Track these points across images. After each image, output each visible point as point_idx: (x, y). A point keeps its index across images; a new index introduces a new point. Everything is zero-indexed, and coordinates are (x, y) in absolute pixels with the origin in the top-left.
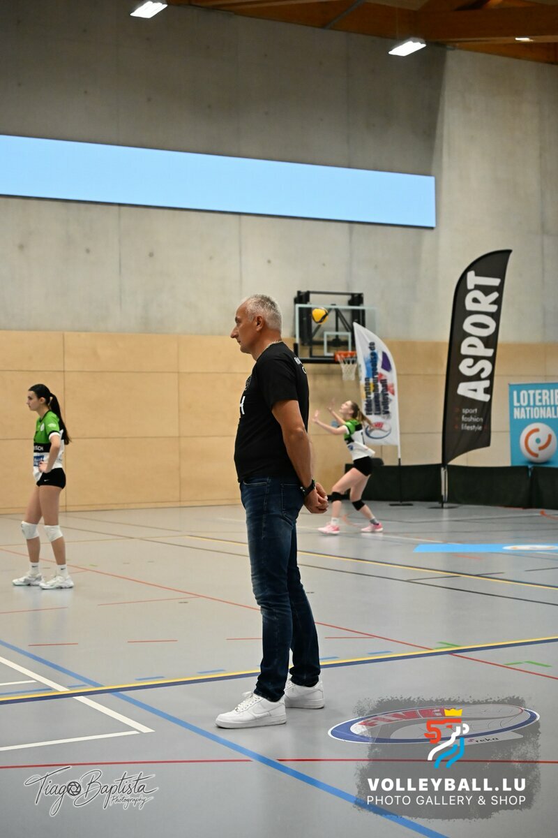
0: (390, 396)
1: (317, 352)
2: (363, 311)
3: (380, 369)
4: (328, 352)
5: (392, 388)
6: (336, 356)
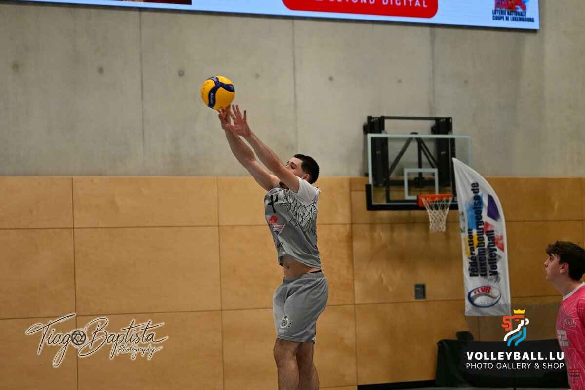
0: (498, 252)
1: (395, 195)
2: (453, 140)
3: (485, 218)
4: (409, 195)
5: (501, 242)
6: (421, 200)
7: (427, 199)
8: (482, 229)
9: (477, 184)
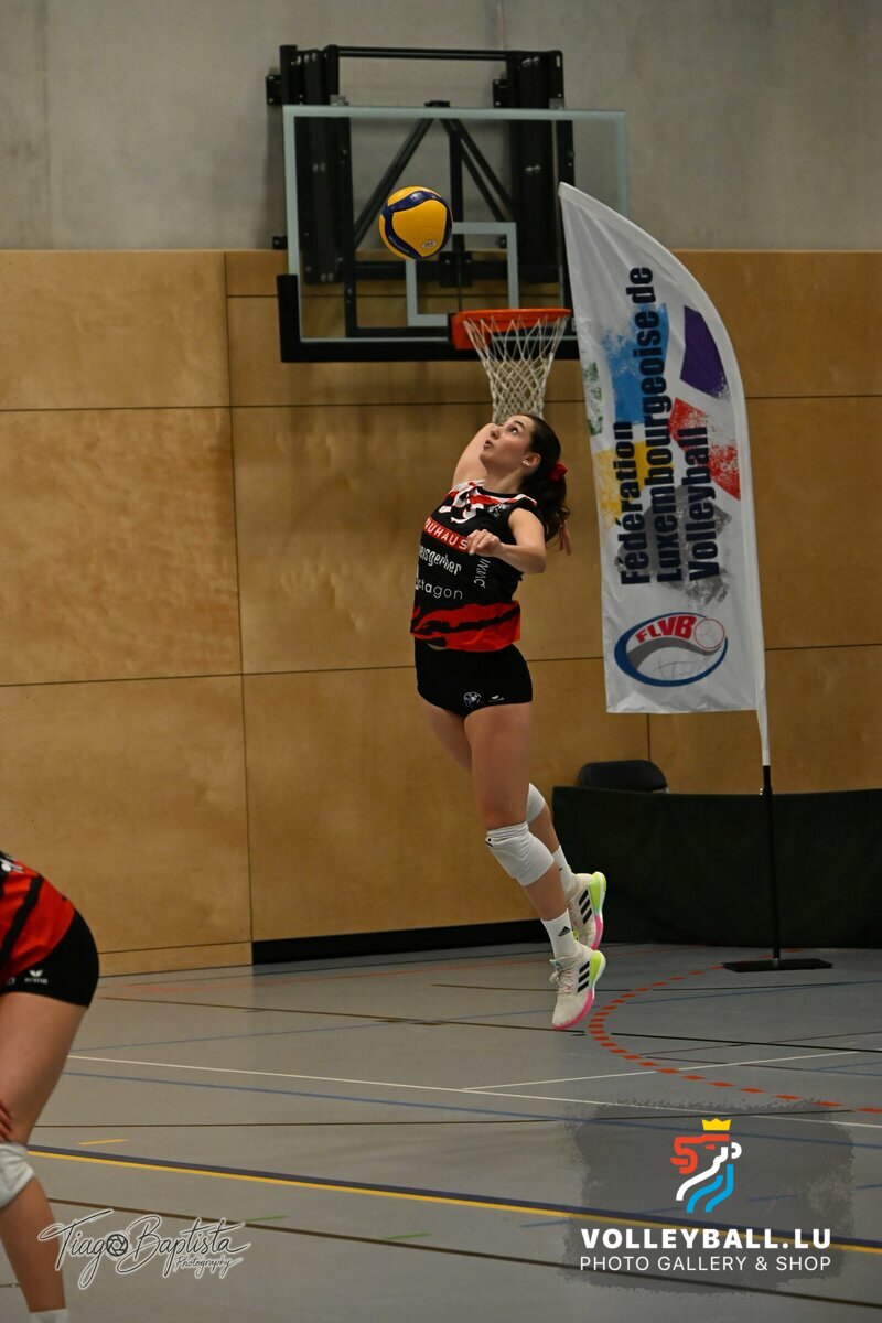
0: (721, 499)
1: (374, 310)
2: (566, 127)
3: (676, 387)
4: (422, 310)
5: (729, 468)
6: (462, 326)
7: (482, 322)
8: (665, 422)
9: (646, 271)
